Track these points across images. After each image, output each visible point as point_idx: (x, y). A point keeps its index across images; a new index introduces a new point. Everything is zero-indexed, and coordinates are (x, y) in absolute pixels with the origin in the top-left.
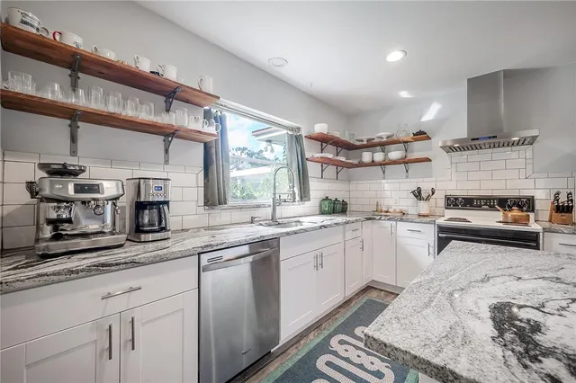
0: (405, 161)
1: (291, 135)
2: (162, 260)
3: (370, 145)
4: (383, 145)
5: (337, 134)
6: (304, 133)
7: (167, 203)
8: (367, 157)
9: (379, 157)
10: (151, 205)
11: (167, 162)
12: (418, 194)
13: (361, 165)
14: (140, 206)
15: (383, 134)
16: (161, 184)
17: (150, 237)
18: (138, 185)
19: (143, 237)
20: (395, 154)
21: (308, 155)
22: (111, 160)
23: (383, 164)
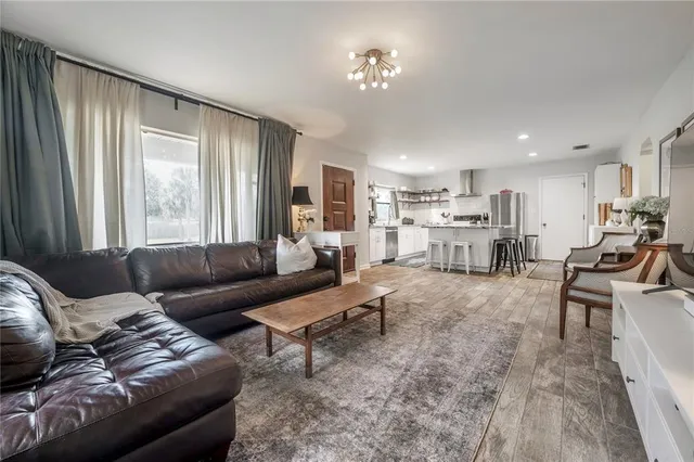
0: (438, 201)
1: (392, 192)
3: (424, 193)
4: (429, 194)
6: (397, 190)
8: (423, 199)
9: (428, 199)
12: (443, 215)
13: (420, 202)
15: (429, 189)
20: (435, 198)
21: (398, 200)
23: (429, 202)
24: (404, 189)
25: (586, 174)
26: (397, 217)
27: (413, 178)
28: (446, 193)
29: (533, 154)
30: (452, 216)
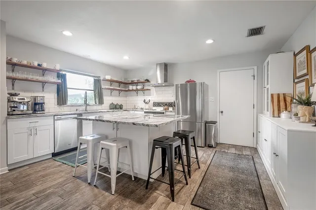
0: (143, 90)
1: (96, 80)
2: (43, 116)
3: (132, 83)
4: (137, 83)
5: (115, 79)
6: (102, 78)
7: (44, 103)
8: (131, 87)
9: (134, 88)
10: (39, 104)
11: (43, 91)
13: (129, 90)
14: (36, 104)
15: (135, 80)
16: (42, 98)
17: (39, 112)
18: (35, 98)
19: (37, 112)
20: (140, 87)
21: (103, 87)
22: (25, 91)
23: (136, 91)
24: (108, 77)
25: (255, 68)
26: (101, 102)
27: (126, 71)
28: (148, 83)
29: (210, 41)
30: (152, 102)
